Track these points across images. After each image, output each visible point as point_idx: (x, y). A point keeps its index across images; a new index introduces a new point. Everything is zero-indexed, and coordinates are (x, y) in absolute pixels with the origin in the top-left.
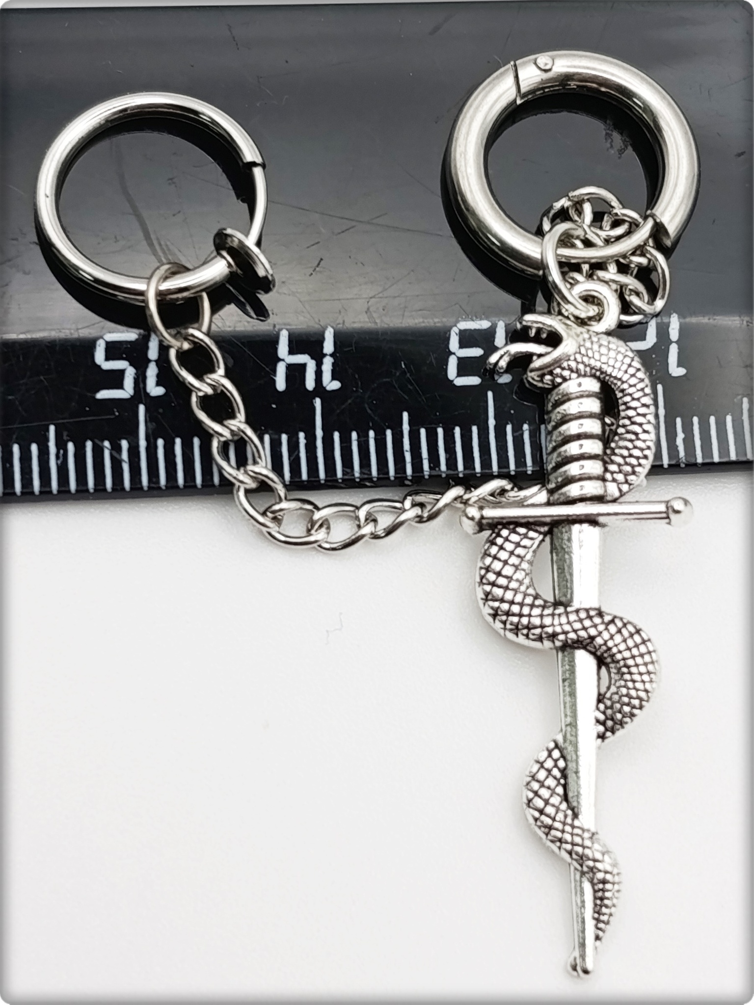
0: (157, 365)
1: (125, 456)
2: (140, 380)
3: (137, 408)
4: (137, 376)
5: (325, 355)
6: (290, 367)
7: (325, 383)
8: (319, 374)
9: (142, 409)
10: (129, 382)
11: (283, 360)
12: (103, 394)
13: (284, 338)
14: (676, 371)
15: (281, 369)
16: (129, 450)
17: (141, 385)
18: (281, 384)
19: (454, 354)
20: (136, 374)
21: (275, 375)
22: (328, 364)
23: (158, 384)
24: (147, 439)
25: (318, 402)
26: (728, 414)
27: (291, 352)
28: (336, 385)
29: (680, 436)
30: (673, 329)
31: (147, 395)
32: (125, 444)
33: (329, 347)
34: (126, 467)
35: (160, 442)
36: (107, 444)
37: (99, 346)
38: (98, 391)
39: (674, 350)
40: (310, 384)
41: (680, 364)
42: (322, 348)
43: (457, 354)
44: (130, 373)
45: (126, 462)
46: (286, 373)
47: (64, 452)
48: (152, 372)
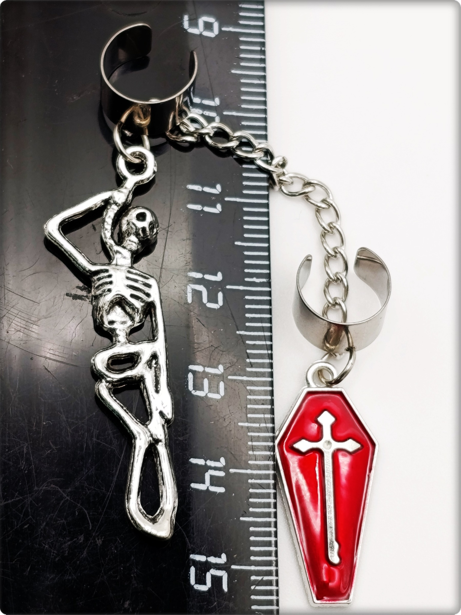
0: (209, 557)
1: (259, 578)
2: (218, 567)
3: (233, 569)
4: (215, 568)
5: (206, 464)
6: (212, 484)
7: (222, 466)
8: (216, 469)
9: (233, 567)
10: (219, 573)
11: (208, 487)
12: (225, 588)
13: (195, 486)
14: (219, 277)
15: (213, 489)
16: (256, 576)
17: (221, 566)
18: (221, 490)
19: (207, 394)
20: (214, 569)
21: (217, 492)
22: (210, 463)
23: (220, 557)
24: (250, 565)
25: (232, 471)
26: (244, 253)
27: (203, 482)
28: (222, 460)
29: (255, 280)
30: (196, 276)
31: (226, 563)
32: (253, 578)
33: (200, 462)
34: (266, 578)
35: (252, 558)
36: (253, 587)
37: (198, 588)
38: (223, 590)
39: (208, 277)
40: (222, 474)
41: (216, 274)
42: (201, 466)
43: (207, 393)
44: (213, 572)
45: (263, 578)
46: (215, 486)
47: (257, 611)
48: (213, 560)
